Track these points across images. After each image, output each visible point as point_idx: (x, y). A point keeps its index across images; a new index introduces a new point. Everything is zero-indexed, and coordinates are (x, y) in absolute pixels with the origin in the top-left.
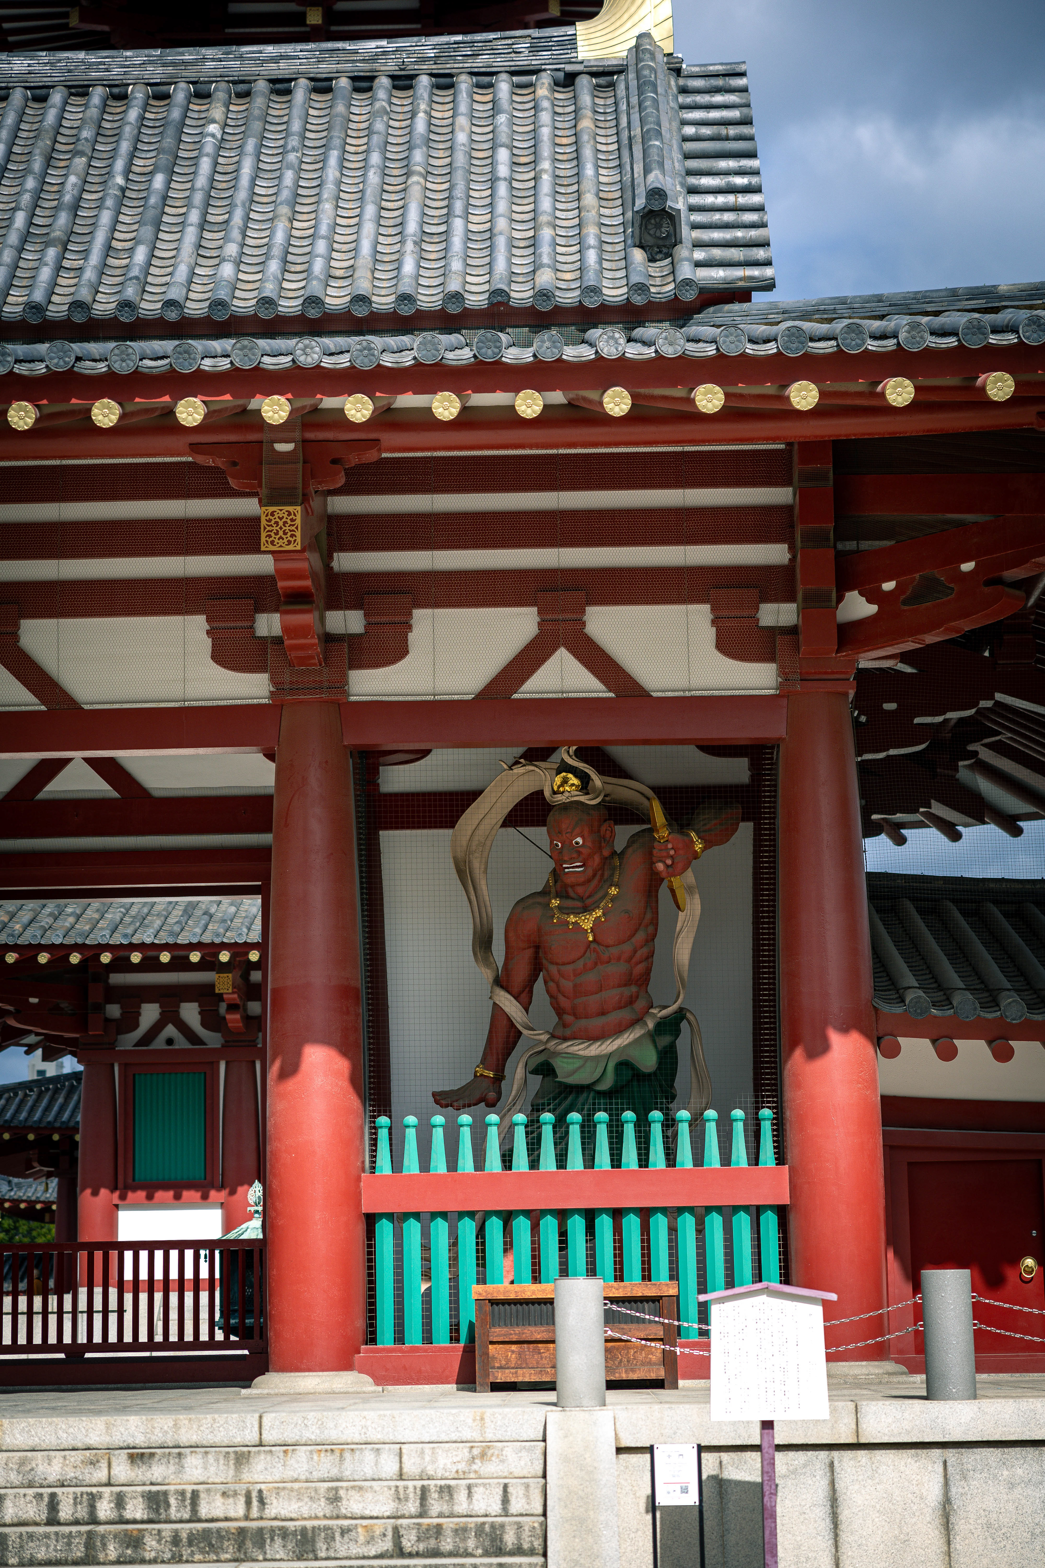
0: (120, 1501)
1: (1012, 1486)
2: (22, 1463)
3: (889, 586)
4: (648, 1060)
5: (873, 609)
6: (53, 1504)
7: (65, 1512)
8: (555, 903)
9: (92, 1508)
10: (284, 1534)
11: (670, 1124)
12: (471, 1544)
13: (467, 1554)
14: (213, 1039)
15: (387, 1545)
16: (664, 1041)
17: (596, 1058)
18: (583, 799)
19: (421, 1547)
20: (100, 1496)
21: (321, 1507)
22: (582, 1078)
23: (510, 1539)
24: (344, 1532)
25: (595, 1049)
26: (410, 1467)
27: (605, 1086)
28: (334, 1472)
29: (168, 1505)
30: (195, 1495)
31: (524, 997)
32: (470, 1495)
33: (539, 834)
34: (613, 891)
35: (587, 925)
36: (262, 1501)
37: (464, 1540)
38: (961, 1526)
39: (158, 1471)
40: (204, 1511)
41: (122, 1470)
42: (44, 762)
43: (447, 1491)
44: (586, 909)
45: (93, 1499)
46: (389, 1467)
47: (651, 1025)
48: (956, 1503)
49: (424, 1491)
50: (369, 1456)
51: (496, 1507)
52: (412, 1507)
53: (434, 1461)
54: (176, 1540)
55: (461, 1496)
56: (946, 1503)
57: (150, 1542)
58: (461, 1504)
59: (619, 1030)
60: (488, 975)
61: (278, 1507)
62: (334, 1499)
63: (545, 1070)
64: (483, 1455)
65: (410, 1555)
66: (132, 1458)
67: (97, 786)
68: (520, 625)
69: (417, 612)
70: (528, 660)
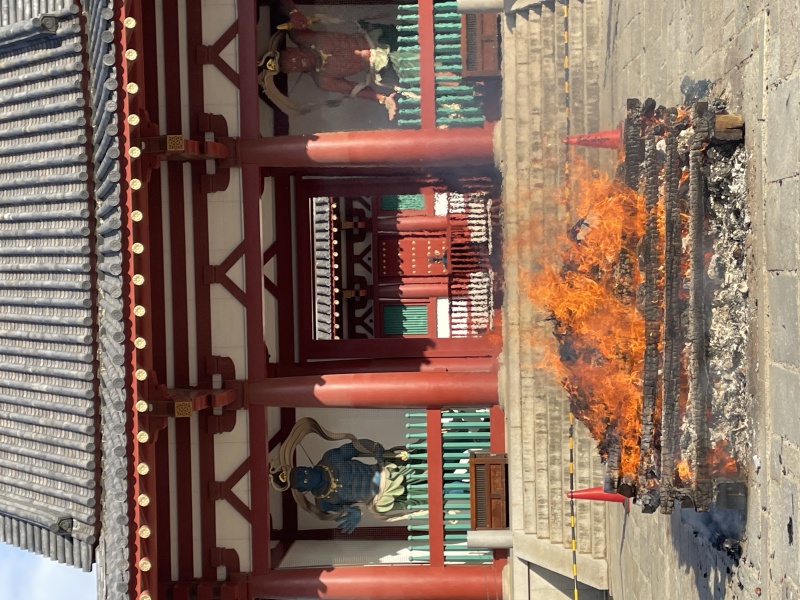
2: (522, 201)
8: (318, 70)
12: (550, 29)
13: (554, 31)
14: (370, 304)
15: (550, 59)
16: (370, 27)
18: (277, 58)
19: (551, 46)
21: (537, 88)
23: (549, 15)
24: (546, 74)
26: (525, 59)
28: (526, 88)
29: (537, 143)
30: (533, 134)
31: (353, 85)
32: (534, 34)
33: (291, 83)
34: (313, 47)
35: (326, 56)
36: (536, 109)
37: (549, 31)
39: (525, 150)
42: (266, 286)
43: (533, 42)
44: (320, 56)
46: (524, 68)
47: (364, 32)
49: (532, 50)
50: (521, 75)
51: (538, 24)
52: (538, 55)
53: (522, 51)
58: (537, 37)
61: (538, 102)
62: (534, 84)
64: (520, 33)
65: (554, 51)
66: (520, 162)
67: (272, 262)
68: (210, 73)
69: (206, 111)
70: (223, 67)
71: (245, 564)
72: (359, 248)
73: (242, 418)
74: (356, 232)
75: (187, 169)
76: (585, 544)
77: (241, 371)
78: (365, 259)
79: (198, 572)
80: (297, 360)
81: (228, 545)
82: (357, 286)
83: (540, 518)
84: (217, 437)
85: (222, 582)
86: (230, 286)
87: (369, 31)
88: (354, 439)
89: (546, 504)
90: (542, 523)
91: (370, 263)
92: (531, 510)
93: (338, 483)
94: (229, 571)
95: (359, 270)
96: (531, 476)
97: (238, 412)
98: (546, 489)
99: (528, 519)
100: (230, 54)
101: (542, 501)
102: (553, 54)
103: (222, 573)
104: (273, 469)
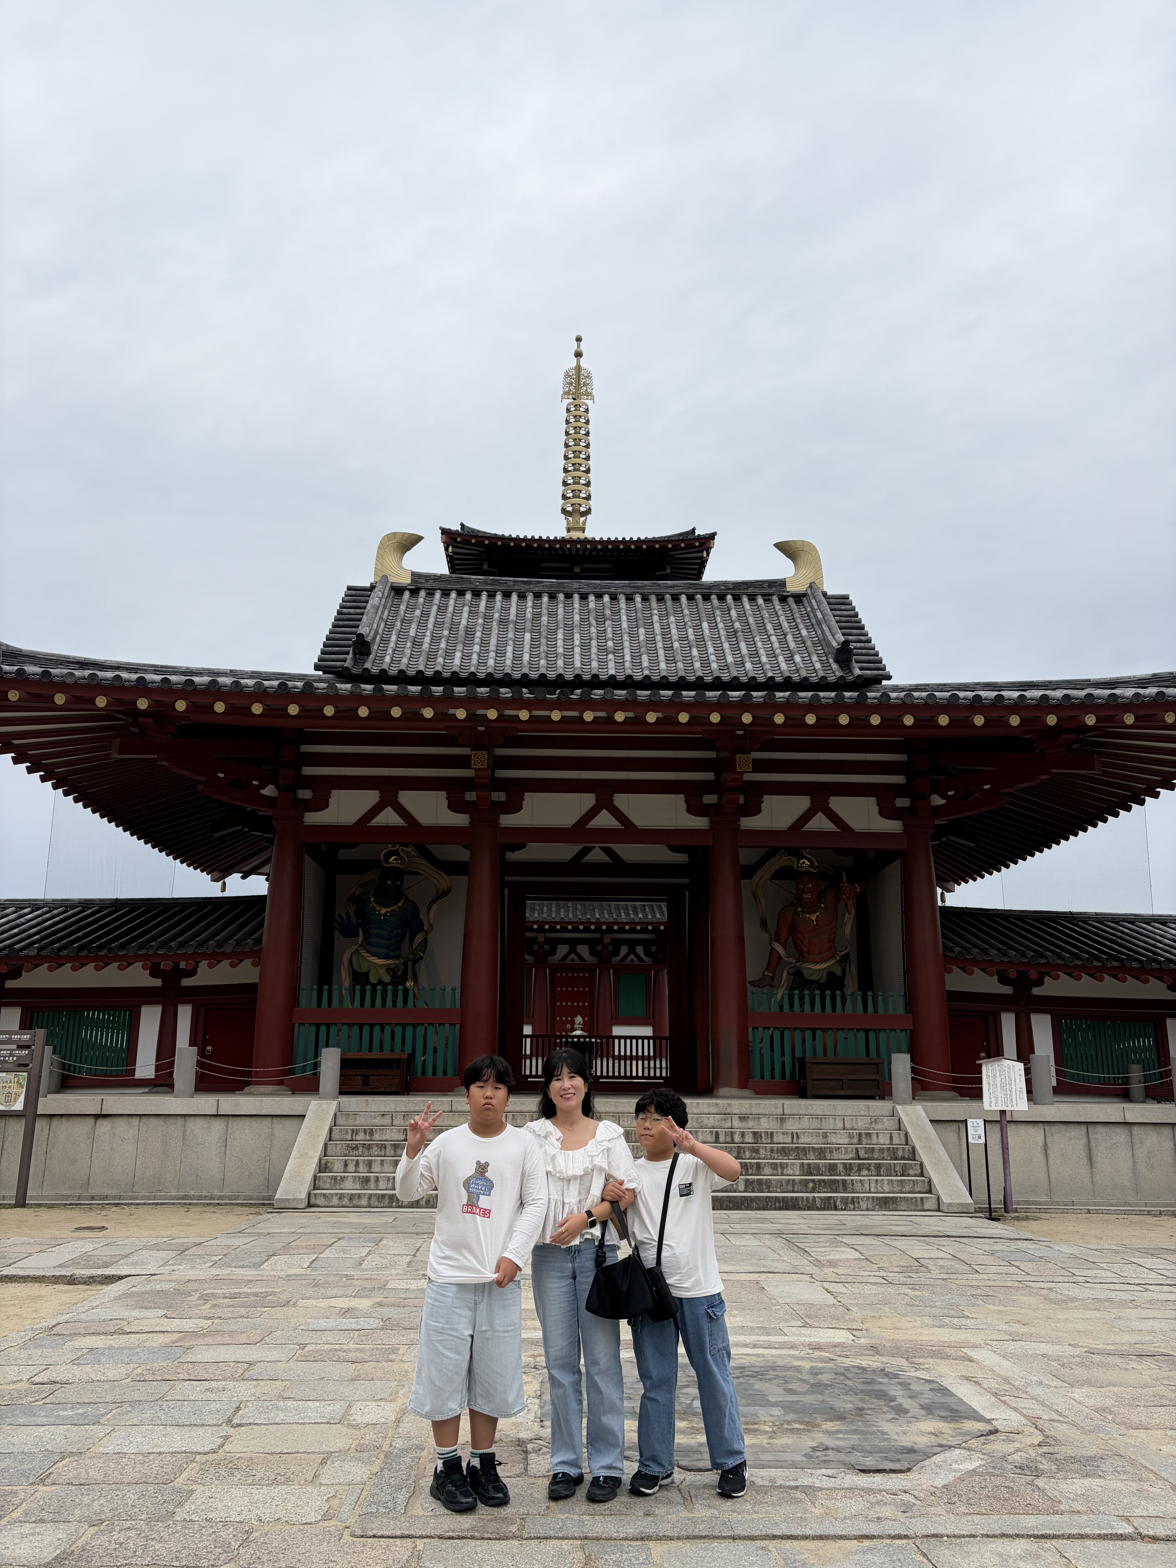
0: (743, 1135)
1: (1070, 1139)
2: (698, 1119)
3: (951, 793)
4: (838, 972)
5: (944, 801)
6: (717, 1135)
7: (722, 1138)
8: (799, 909)
9: (732, 1138)
10: (814, 1149)
11: (843, 996)
12: (885, 1155)
13: (883, 1159)
15: (853, 1155)
16: (843, 964)
17: (819, 970)
18: (811, 870)
19: (866, 1156)
20: (735, 1132)
21: (820, 1140)
22: (814, 977)
23: (900, 1154)
24: (837, 1149)
25: (818, 967)
26: (847, 1125)
27: (823, 981)
28: (818, 1126)
29: (761, 1137)
30: (772, 1133)
31: (784, 945)
32: (878, 1136)
33: (785, 883)
34: (823, 905)
35: (814, 918)
36: (798, 1138)
37: (883, 1153)
38: (1051, 1154)
39: (751, 1124)
40: (775, 1140)
41: (736, 1123)
42: (584, 848)
43: (869, 1135)
44: (815, 912)
45: (732, 1134)
46: (840, 1125)
47: (838, 958)
48: (1049, 1145)
49: (860, 1134)
50: (832, 1121)
51: (888, 1142)
52: (855, 1140)
53: (857, 1123)
54: (772, 1151)
55: (874, 1137)
56: (1046, 1144)
57: (762, 1151)
58: (875, 1140)
59: (827, 960)
60: (767, 936)
61: (804, 1139)
62: (825, 1136)
63: (797, 974)
64: (875, 1121)
65: (862, 1159)
66: (740, 1118)
67: (604, 858)
68: (803, 803)
69: (765, 796)
70: (807, 816)
71: (313, 818)
72: (583, 950)
73: (461, 820)
74: (599, 948)
75: (709, 776)
76: (325, 1182)
77: (508, 820)
78: (573, 956)
79: (308, 771)
80: (507, 878)
81: (332, 801)
82: (547, 947)
83: (352, 1130)
84: (443, 794)
85: (295, 794)
86: (592, 813)
87: (839, 962)
88: (427, 933)
89: (368, 1138)
90: (347, 1133)
91: (568, 960)
92: (361, 1121)
93: (385, 914)
94: (305, 801)
95: (562, 950)
96: (398, 1121)
97: (468, 816)
98: (384, 1138)
99: (351, 1116)
100: (820, 823)
101: (371, 1133)
102: (859, 1158)
103: (305, 794)
104: (403, 850)
